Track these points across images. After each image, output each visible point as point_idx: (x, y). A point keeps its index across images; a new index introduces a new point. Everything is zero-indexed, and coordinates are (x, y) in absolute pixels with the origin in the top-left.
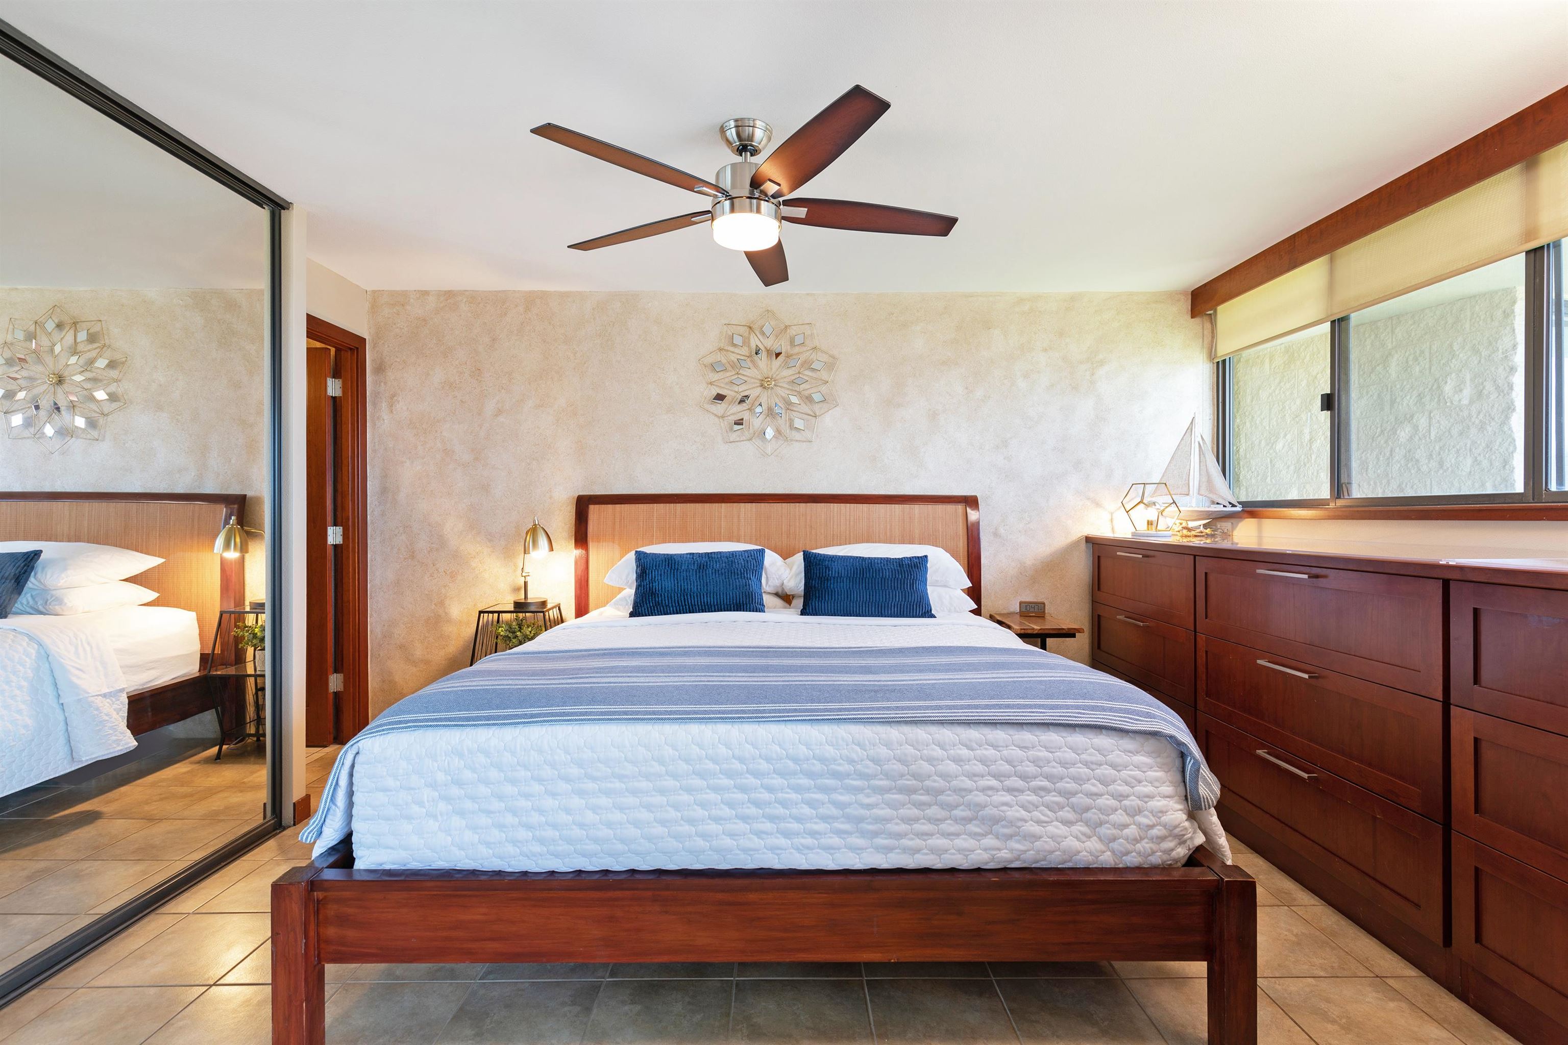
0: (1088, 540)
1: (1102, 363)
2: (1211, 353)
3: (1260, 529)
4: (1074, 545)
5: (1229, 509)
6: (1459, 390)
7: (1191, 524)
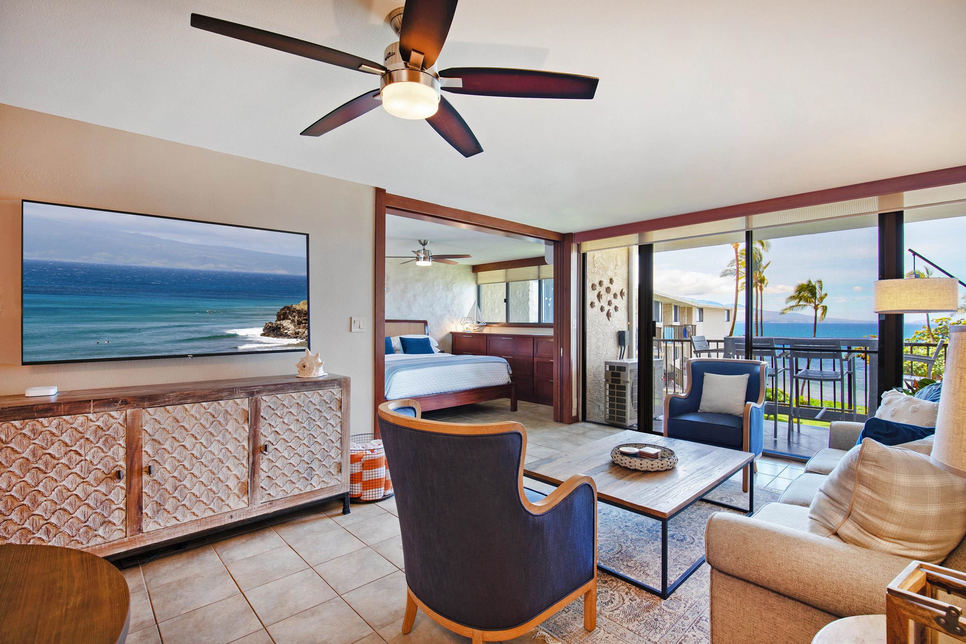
0: (451, 333)
1: (454, 283)
2: (477, 283)
3: (490, 329)
4: (448, 334)
5: (484, 324)
6: (519, 294)
7: (475, 328)
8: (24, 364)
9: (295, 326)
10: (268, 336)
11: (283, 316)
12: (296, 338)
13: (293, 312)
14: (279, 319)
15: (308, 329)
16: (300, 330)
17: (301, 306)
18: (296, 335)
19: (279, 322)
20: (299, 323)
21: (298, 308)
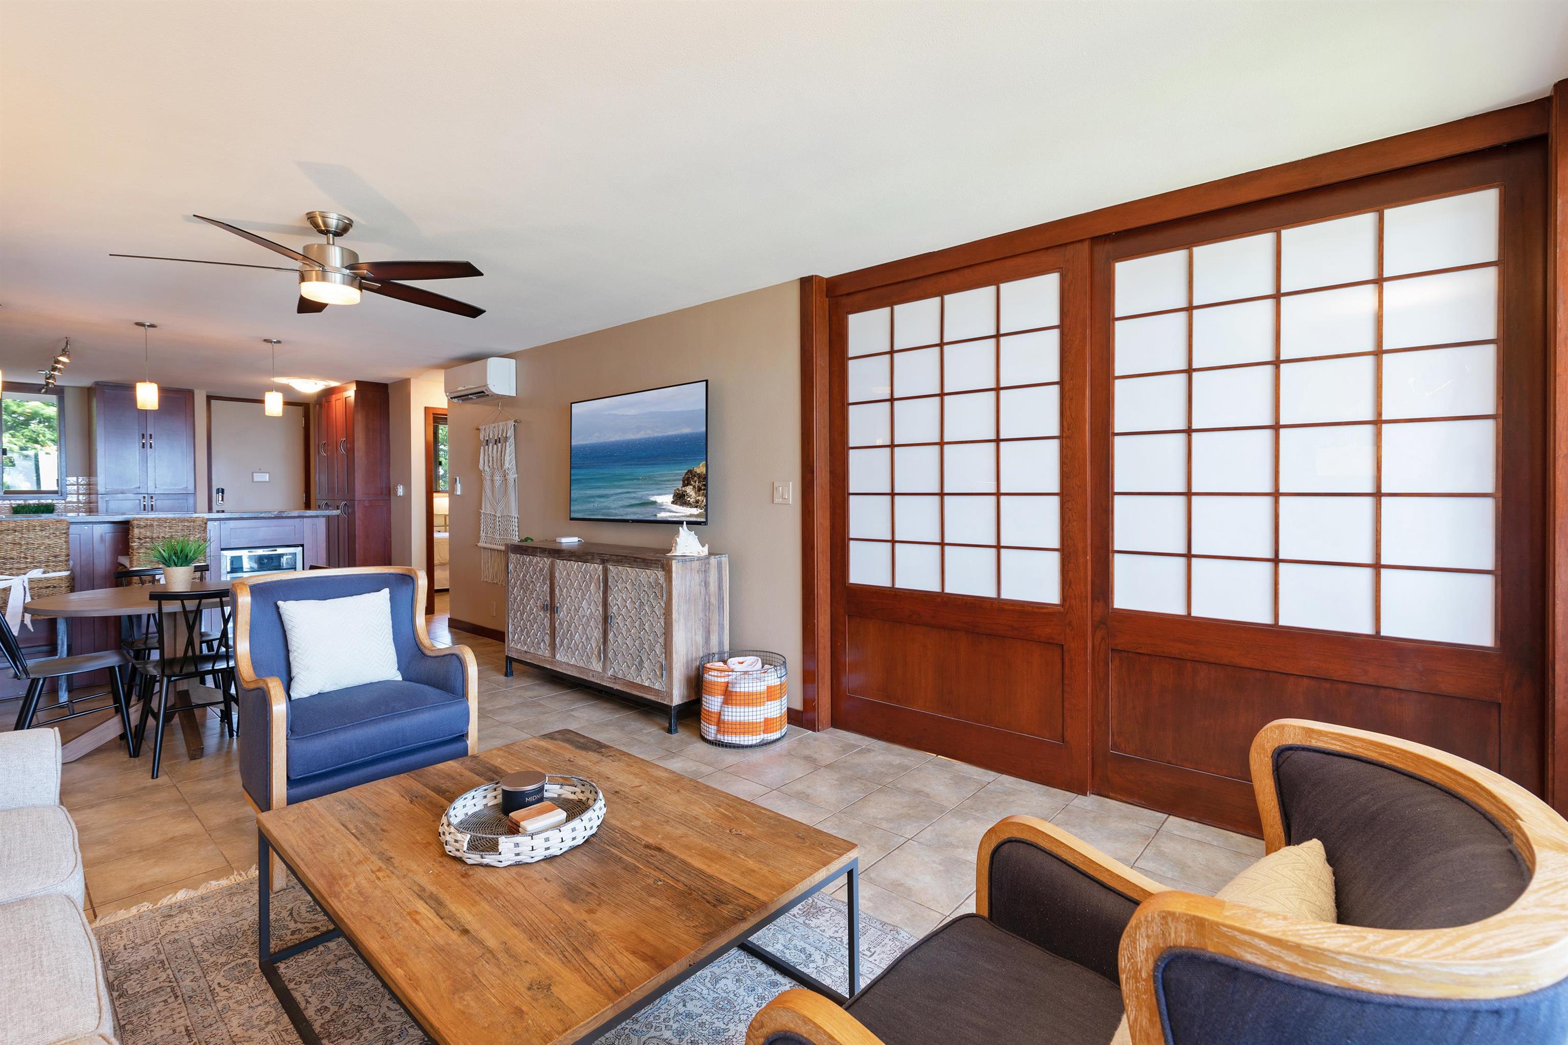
8: (572, 519)
9: (696, 493)
10: (676, 504)
11: (686, 482)
12: (696, 507)
13: (695, 476)
14: (684, 486)
15: (706, 496)
16: (700, 498)
17: (700, 469)
18: (696, 504)
19: (683, 489)
20: (700, 489)
21: (698, 472)
